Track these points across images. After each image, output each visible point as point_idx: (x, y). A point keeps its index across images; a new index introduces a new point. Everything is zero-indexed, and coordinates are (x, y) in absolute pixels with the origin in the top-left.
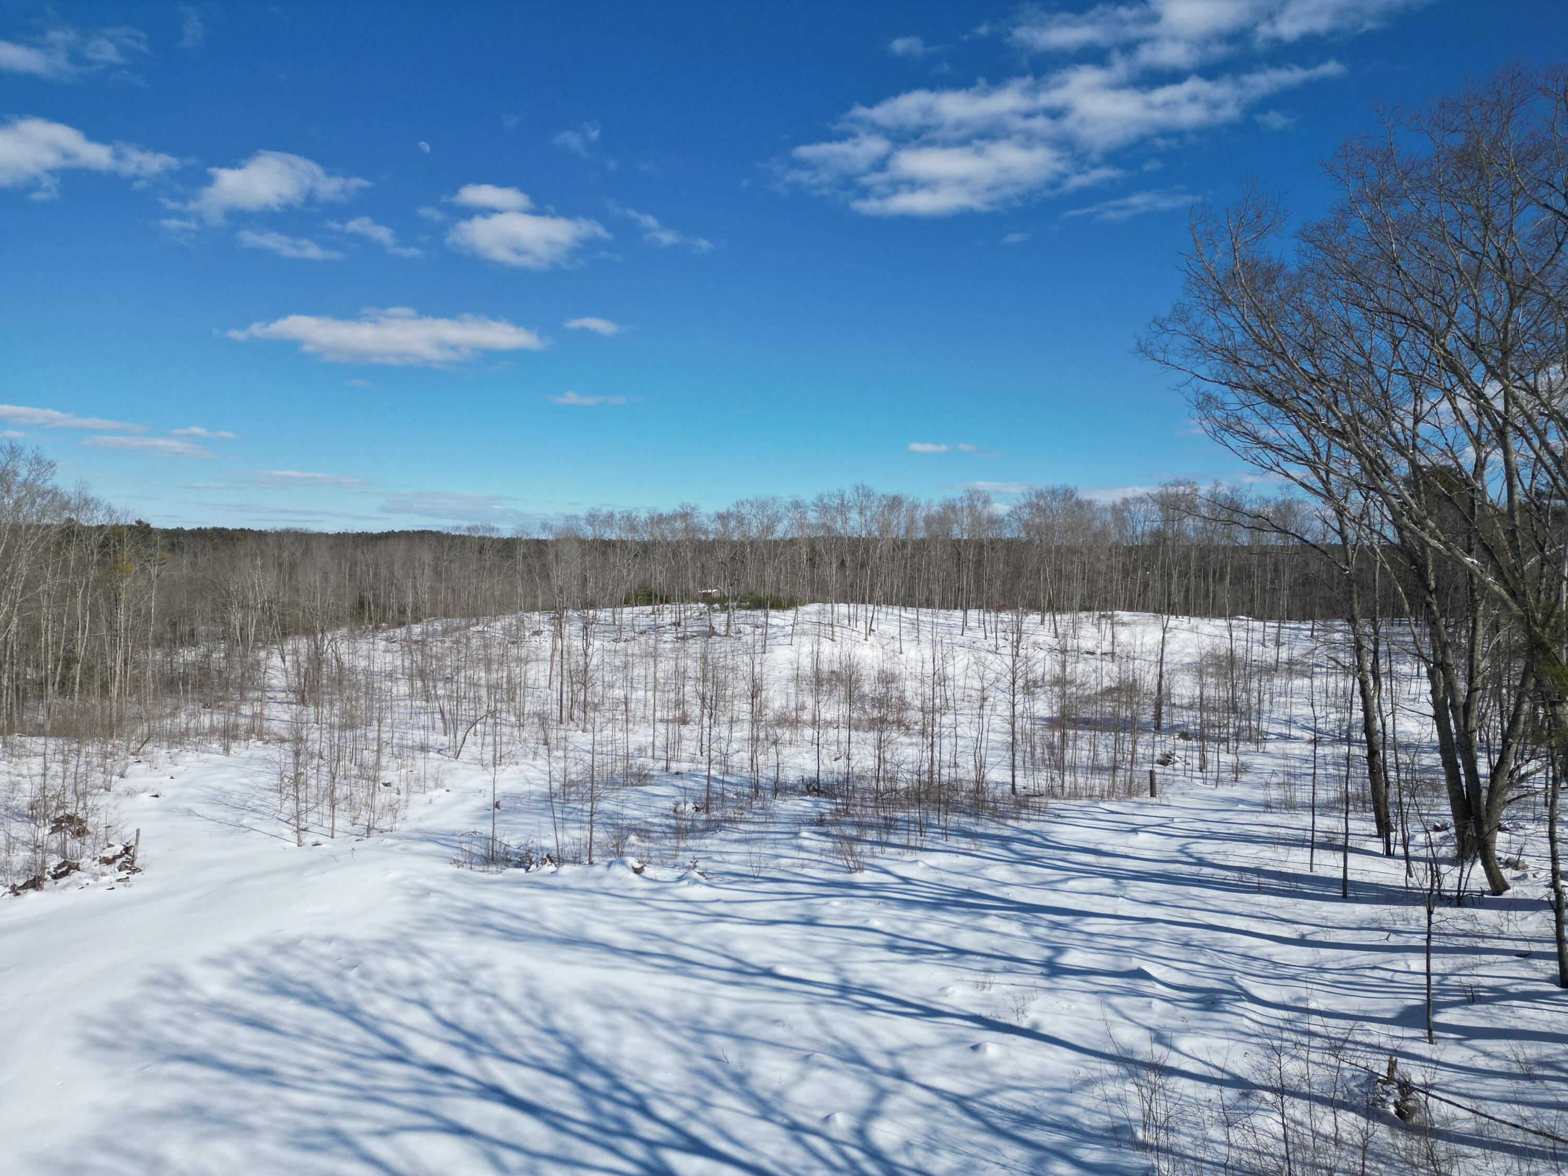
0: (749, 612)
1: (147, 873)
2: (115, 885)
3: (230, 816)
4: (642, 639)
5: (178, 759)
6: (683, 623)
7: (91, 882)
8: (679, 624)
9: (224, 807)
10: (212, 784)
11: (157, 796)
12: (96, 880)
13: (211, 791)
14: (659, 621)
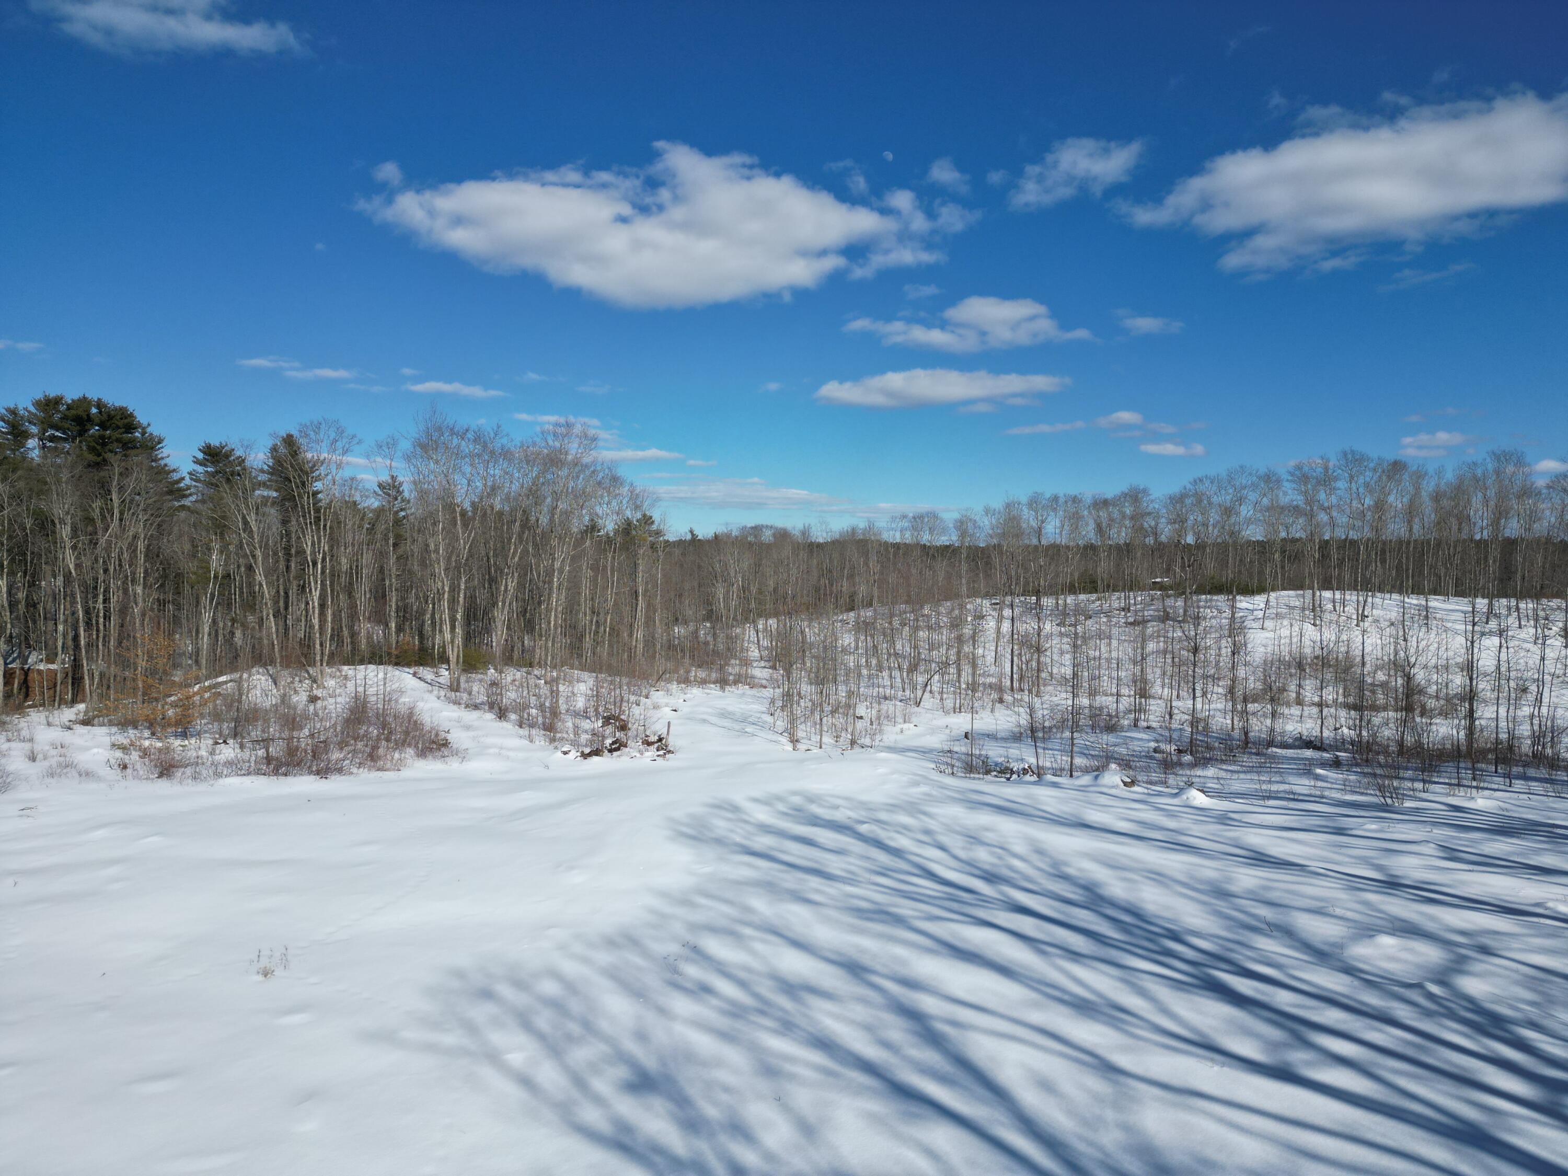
0: (1209, 597)
1: (678, 755)
2: (656, 758)
3: (737, 726)
5: (686, 691)
6: (1133, 609)
7: (638, 755)
8: (1129, 609)
9: (730, 720)
10: (718, 706)
11: (675, 711)
12: (642, 754)
13: (718, 710)
14: (1105, 607)
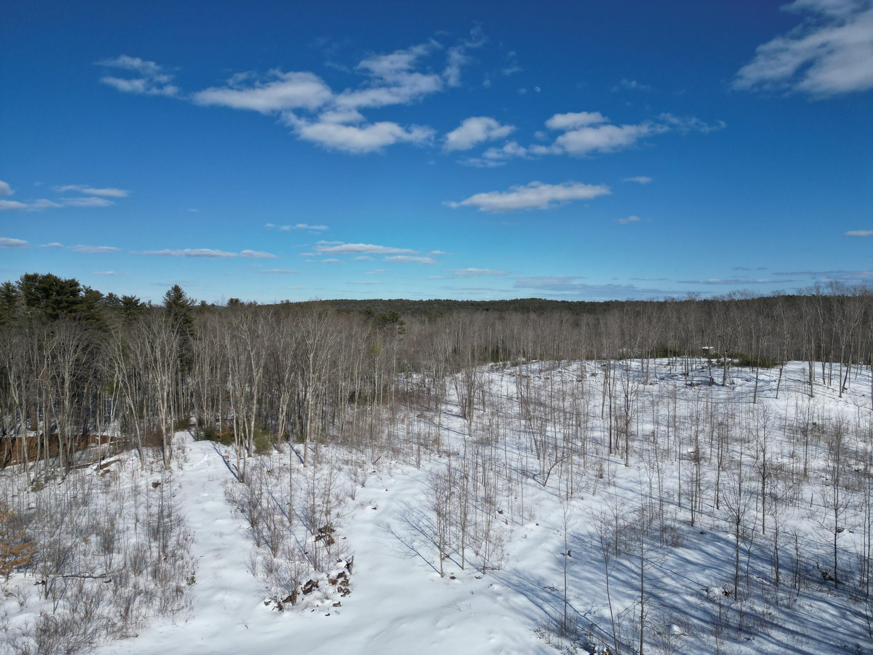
0: (740, 368)
2: (331, 610)
3: (408, 536)
4: (662, 383)
5: (394, 471)
6: (690, 374)
7: (320, 604)
8: (688, 374)
11: (375, 508)
12: (323, 602)
13: (403, 506)
14: (673, 371)
